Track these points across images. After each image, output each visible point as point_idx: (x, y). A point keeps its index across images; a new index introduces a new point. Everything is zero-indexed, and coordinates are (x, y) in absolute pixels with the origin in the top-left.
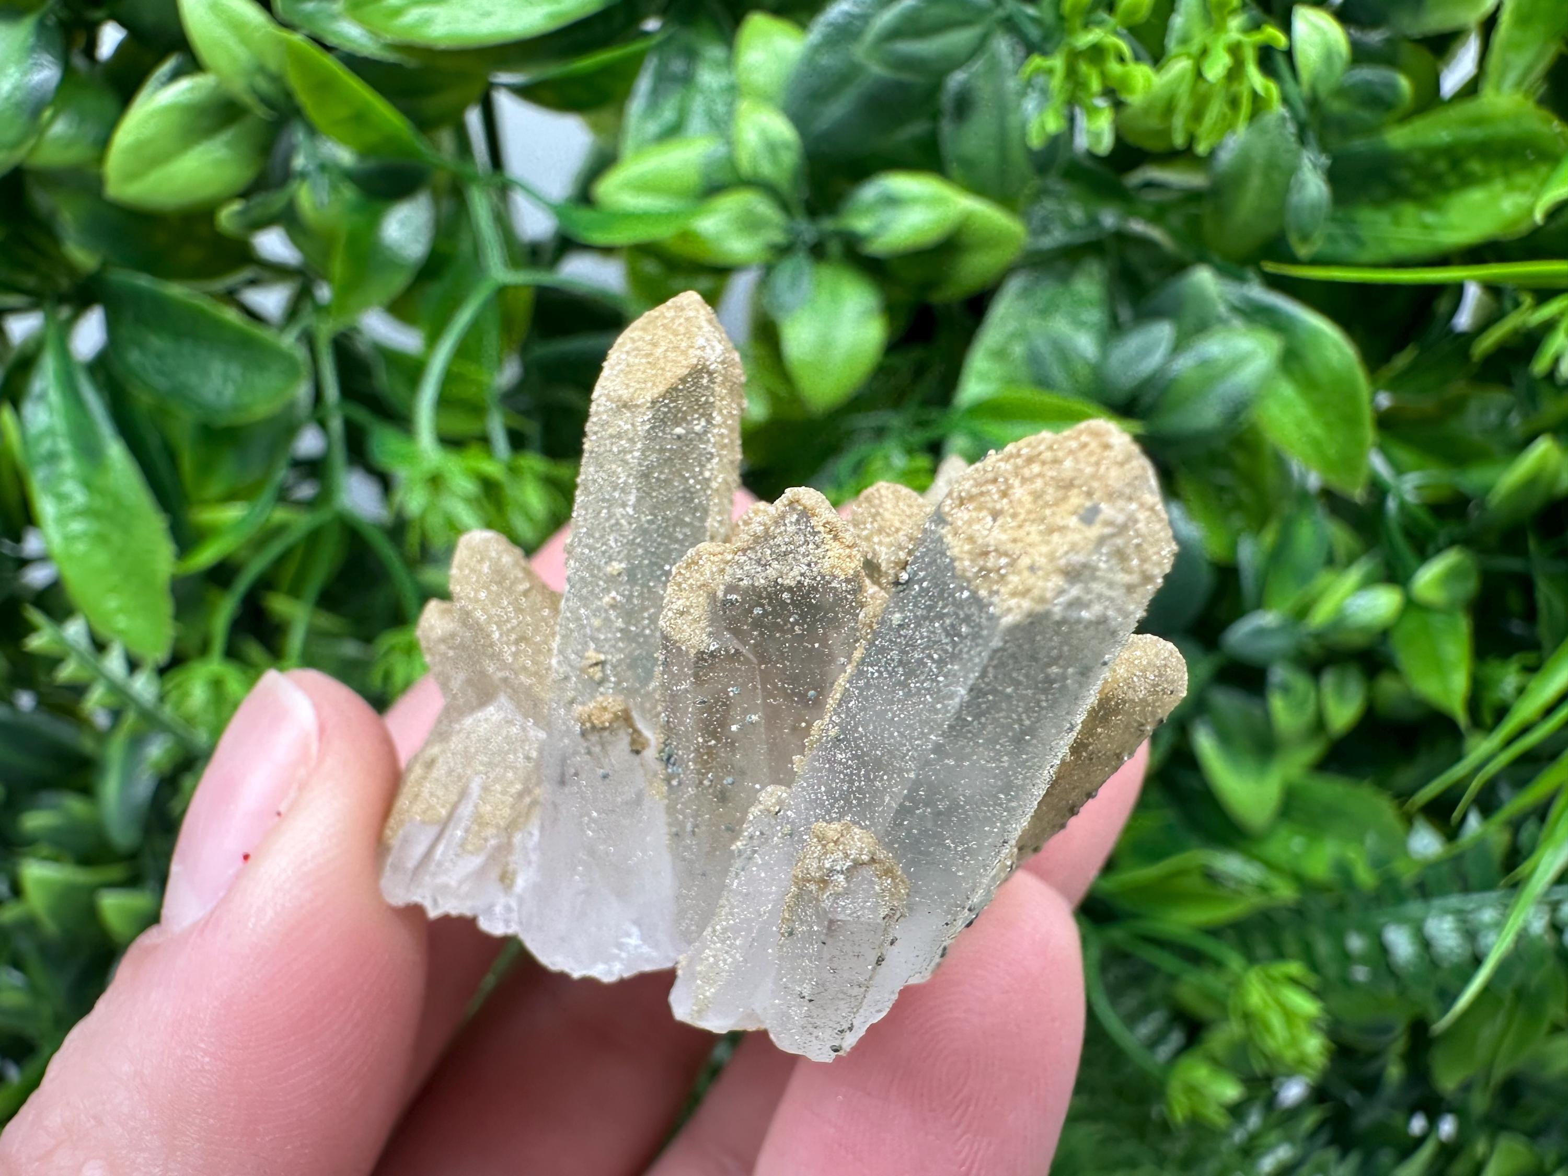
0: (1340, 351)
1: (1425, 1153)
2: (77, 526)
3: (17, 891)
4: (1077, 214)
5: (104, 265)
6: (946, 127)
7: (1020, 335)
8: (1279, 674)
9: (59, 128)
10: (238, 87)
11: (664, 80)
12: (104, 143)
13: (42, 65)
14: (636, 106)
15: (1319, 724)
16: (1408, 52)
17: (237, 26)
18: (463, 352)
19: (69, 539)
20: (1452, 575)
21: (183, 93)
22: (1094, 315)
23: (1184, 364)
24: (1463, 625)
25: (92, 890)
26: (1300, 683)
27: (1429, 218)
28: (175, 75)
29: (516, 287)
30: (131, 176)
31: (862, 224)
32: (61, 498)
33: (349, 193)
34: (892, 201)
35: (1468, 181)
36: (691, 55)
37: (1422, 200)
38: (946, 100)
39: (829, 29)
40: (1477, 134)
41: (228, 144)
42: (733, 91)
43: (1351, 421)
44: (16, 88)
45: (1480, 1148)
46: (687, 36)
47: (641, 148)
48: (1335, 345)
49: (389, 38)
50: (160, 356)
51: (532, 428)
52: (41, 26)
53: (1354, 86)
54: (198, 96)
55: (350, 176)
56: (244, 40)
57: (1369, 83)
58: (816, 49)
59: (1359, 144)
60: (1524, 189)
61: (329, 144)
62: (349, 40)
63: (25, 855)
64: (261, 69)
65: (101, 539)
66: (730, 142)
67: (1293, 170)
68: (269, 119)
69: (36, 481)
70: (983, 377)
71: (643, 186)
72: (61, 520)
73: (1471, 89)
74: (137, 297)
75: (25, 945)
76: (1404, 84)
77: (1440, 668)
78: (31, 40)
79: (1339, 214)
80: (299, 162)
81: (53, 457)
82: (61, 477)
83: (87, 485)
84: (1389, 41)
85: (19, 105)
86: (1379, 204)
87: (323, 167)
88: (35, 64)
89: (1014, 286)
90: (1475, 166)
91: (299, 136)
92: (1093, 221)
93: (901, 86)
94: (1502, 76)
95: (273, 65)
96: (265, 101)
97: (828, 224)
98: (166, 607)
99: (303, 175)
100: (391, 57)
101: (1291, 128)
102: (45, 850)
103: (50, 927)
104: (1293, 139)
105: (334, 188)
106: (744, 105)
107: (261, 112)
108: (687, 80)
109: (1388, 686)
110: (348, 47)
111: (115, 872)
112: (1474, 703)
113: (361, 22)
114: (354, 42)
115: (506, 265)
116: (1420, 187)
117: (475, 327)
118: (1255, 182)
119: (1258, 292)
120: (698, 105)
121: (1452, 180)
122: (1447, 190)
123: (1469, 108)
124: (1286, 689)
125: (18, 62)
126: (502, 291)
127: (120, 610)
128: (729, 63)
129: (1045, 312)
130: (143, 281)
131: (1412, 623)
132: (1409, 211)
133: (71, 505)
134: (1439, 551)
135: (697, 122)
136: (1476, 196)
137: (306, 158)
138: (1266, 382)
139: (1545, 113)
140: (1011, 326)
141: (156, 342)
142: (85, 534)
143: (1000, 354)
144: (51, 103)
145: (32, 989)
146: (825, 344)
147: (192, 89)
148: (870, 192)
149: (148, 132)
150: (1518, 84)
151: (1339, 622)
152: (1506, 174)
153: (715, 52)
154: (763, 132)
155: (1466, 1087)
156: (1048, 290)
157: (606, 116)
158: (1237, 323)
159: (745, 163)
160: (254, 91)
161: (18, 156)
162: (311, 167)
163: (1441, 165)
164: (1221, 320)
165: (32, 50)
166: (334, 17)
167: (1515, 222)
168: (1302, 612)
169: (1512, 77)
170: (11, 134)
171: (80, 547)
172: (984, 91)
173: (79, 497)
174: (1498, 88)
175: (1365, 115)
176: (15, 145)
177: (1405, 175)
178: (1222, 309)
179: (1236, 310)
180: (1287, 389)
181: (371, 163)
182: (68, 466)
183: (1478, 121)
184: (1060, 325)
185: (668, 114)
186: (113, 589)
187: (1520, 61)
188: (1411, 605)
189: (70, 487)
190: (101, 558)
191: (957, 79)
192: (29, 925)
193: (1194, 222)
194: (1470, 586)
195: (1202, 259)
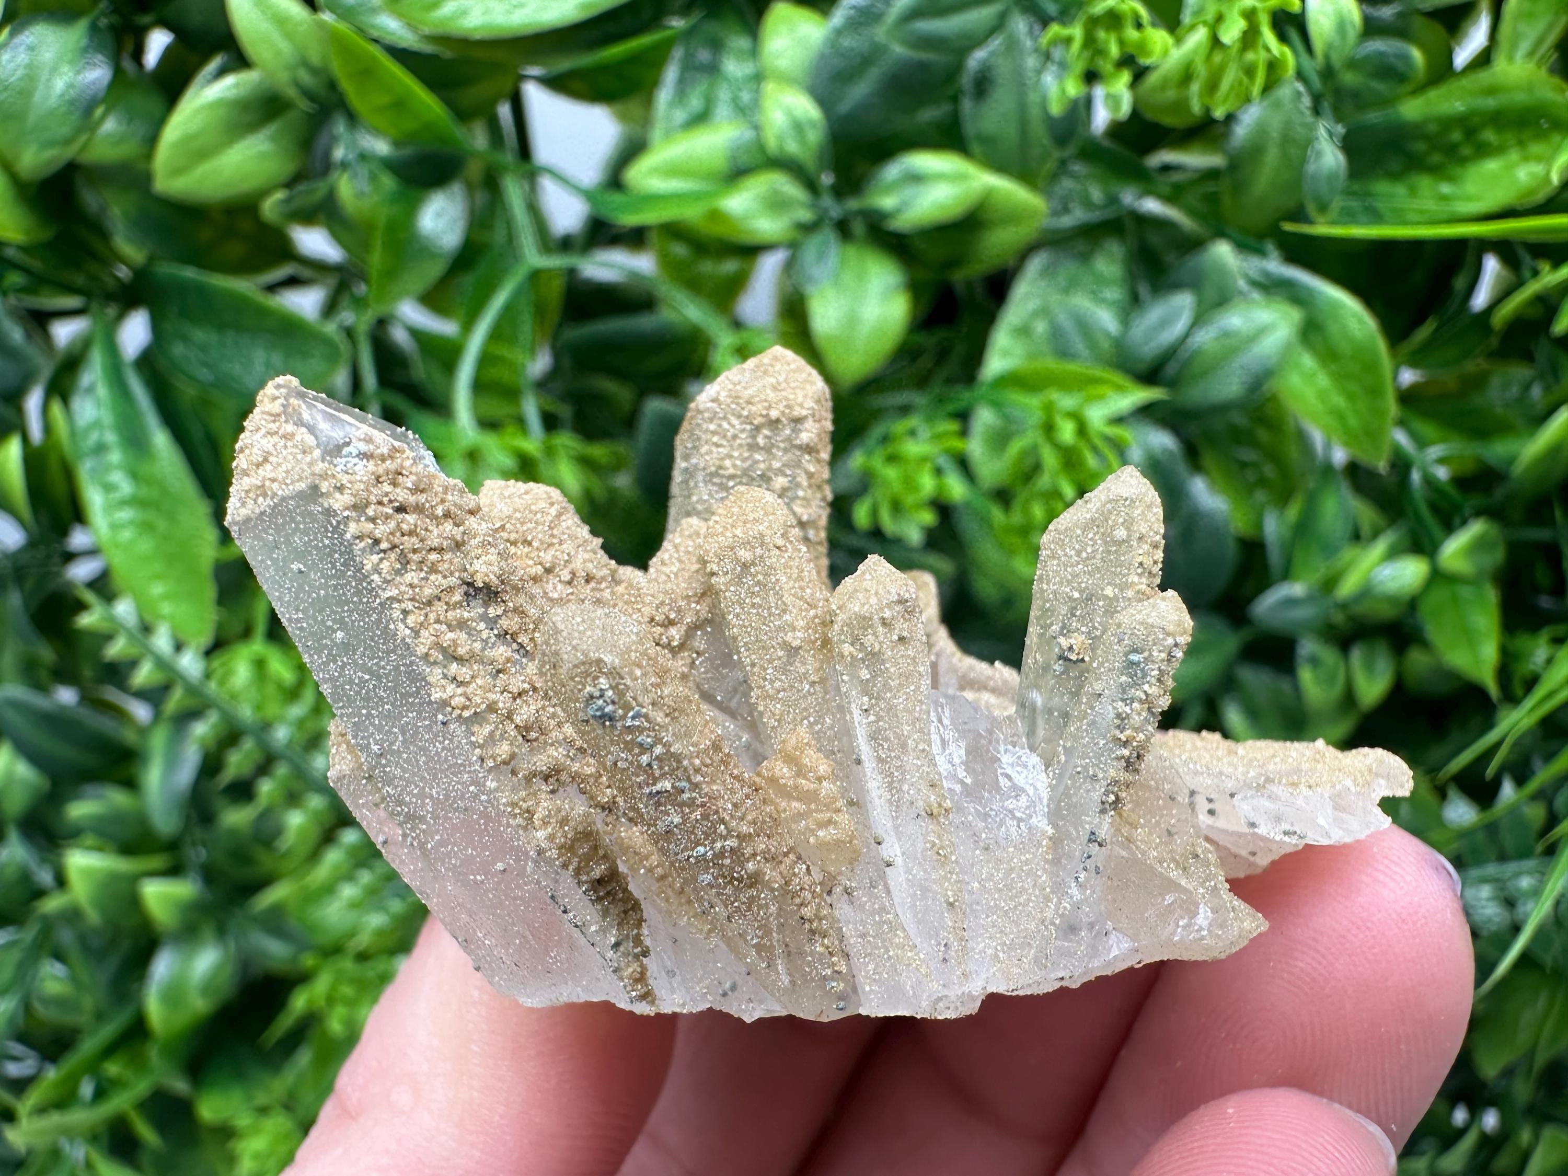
0: (1360, 321)
1: (1468, 1143)
2: (125, 514)
3: (61, 881)
4: (1096, 194)
5: (151, 259)
6: (967, 105)
7: (1044, 312)
8: (1308, 647)
9: (110, 125)
10: (283, 81)
11: (690, 68)
12: (152, 139)
13: (95, 65)
14: (664, 95)
15: (1349, 699)
16: (1419, 24)
17: (281, 21)
18: (497, 334)
19: (115, 527)
20: (1478, 546)
21: (229, 89)
22: (1114, 293)
23: (1205, 338)
24: (1492, 595)
25: (134, 880)
26: (1329, 655)
27: (1446, 188)
28: (221, 73)
29: (549, 270)
30: (178, 171)
31: (887, 202)
32: (108, 488)
33: (388, 182)
34: (916, 178)
35: (1483, 151)
36: (717, 46)
37: (1437, 171)
38: (966, 81)
39: (852, 12)
40: (1491, 103)
41: (272, 139)
42: (758, 78)
43: (1374, 392)
44: (71, 86)
45: (1525, 1136)
46: (713, 27)
47: (669, 134)
48: (1355, 315)
49: (427, 30)
50: (203, 348)
51: (565, 411)
52: (94, 29)
53: (1367, 58)
54: (242, 91)
55: (389, 165)
56: (289, 36)
57: (1382, 54)
58: (839, 32)
59: (1373, 117)
60: (1538, 159)
61: (368, 137)
62: (388, 33)
63: (69, 846)
64: (305, 63)
65: (146, 527)
66: (757, 128)
67: (1309, 141)
68: (311, 111)
69: (85, 471)
70: (1006, 353)
71: (672, 170)
72: (110, 508)
73: (1484, 59)
74: (184, 289)
75: (66, 937)
76: (1417, 55)
77: (1470, 638)
78: (84, 42)
79: (1356, 187)
80: (339, 153)
81: (101, 449)
82: (108, 468)
83: (134, 475)
84: (1400, 15)
85: (72, 102)
86: (1395, 176)
87: (363, 157)
88: (88, 63)
89: (1035, 264)
90: (1489, 135)
91: (340, 127)
92: (1113, 200)
93: (923, 66)
94: (1514, 46)
95: (315, 59)
96: (307, 94)
97: (853, 204)
98: (210, 592)
99: (344, 165)
100: (428, 48)
101: (1307, 101)
102: (90, 840)
103: (93, 917)
104: (1308, 112)
105: (373, 178)
106: (770, 88)
107: (304, 105)
108: (713, 70)
109: (1417, 659)
110: (389, 39)
111: (157, 862)
112: (1504, 673)
113: (400, 16)
114: (394, 34)
115: (539, 251)
116: (1436, 158)
117: (508, 311)
118: (1272, 156)
119: (1275, 265)
120: (724, 94)
121: (1467, 151)
122: (1463, 161)
123: (1484, 77)
124: (1314, 661)
125: (71, 62)
126: (535, 276)
127: (165, 597)
128: (754, 52)
129: (1066, 291)
130: (189, 273)
131: (1440, 594)
132: (1425, 183)
133: (117, 495)
134: (1464, 523)
135: (723, 110)
136: (1492, 166)
137: (347, 148)
138: (1286, 352)
139: (1557, 81)
140: (1033, 304)
141: (200, 335)
142: (132, 522)
143: (1023, 331)
144: (103, 101)
145: (74, 979)
146: (852, 321)
147: (237, 85)
148: (893, 170)
149: (194, 127)
150: (1531, 54)
151: (1366, 592)
152: (1521, 144)
153: (741, 42)
154: (789, 113)
155: (1508, 1073)
156: (1069, 267)
157: (634, 107)
158: (1256, 295)
159: (772, 143)
160: (297, 84)
161: (69, 153)
162: (351, 156)
163: (1456, 136)
164: (1241, 293)
165: (85, 50)
166: (374, 11)
167: (1531, 192)
168: (1329, 584)
169: (1525, 46)
170: (64, 131)
171: (126, 535)
172: (1003, 70)
173: (126, 487)
174: (1511, 58)
175: (1379, 86)
176: (68, 142)
177: (1420, 146)
178: (1242, 284)
179: (1254, 284)
180: (1308, 361)
181: (408, 151)
182: (115, 456)
183: (1491, 91)
184: (1081, 302)
185: (695, 102)
186: (157, 577)
187: (1531, 33)
188: (1437, 576)
189: (118, 477)
190: (145, 545)
191: (977, 58)
192: (73, 915)
193: (1212, 199)
194: (1498, 556)
195: (1220, 234)
